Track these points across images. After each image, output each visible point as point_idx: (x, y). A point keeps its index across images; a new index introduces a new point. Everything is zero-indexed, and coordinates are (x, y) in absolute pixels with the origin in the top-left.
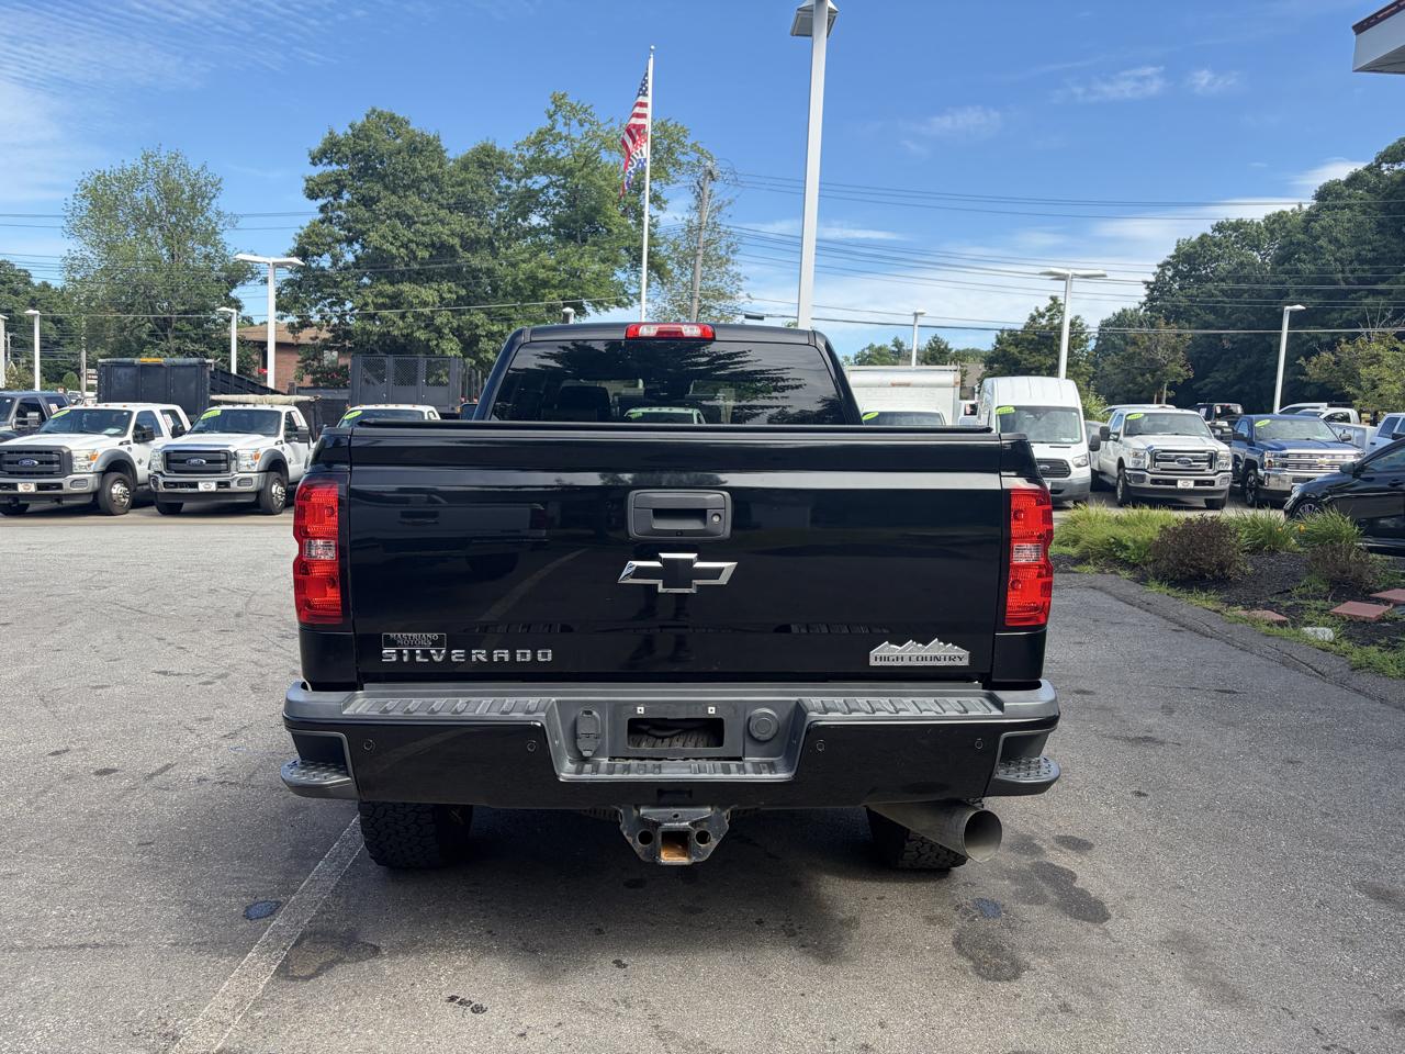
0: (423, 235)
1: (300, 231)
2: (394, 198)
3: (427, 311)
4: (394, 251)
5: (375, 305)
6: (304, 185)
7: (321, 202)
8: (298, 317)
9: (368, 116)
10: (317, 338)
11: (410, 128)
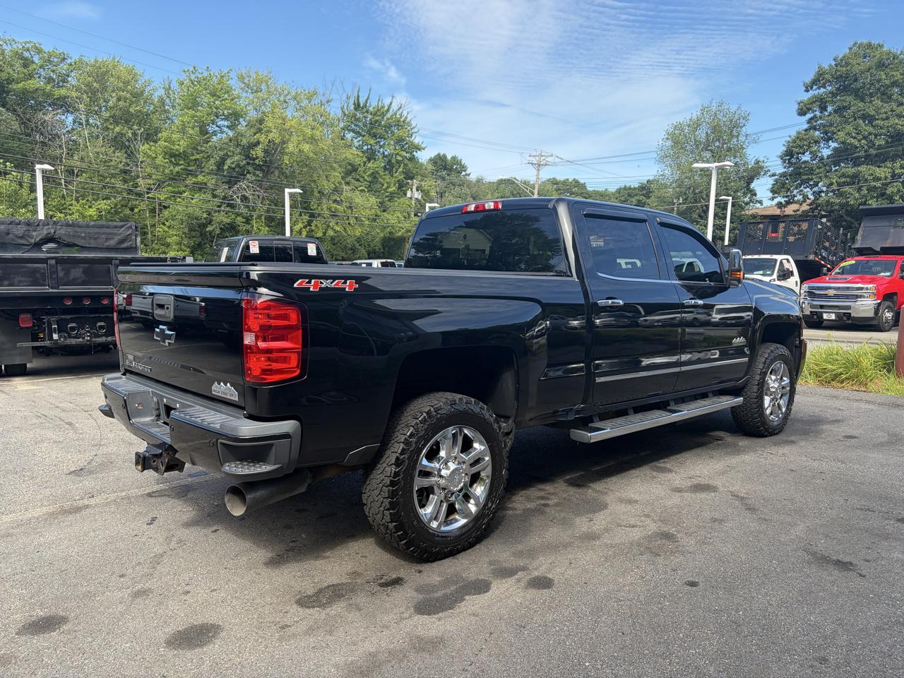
0: (881, 128)
1: (789, 139)
2: (861, 104)
3: (878, 184)
4: (856, 143)
5: (839, 184)
6: (797, 107)
7: (809, 116)
8: (783, 197)
9: (850, 49)
10: (798, 210)
11: (885, 49)
